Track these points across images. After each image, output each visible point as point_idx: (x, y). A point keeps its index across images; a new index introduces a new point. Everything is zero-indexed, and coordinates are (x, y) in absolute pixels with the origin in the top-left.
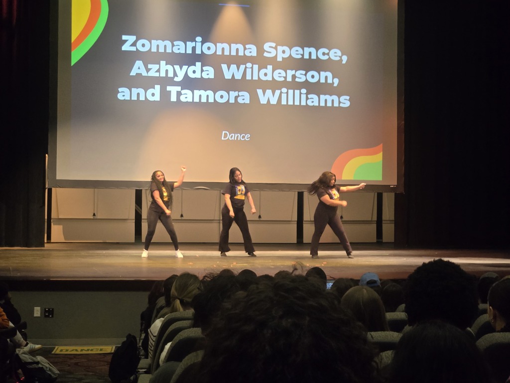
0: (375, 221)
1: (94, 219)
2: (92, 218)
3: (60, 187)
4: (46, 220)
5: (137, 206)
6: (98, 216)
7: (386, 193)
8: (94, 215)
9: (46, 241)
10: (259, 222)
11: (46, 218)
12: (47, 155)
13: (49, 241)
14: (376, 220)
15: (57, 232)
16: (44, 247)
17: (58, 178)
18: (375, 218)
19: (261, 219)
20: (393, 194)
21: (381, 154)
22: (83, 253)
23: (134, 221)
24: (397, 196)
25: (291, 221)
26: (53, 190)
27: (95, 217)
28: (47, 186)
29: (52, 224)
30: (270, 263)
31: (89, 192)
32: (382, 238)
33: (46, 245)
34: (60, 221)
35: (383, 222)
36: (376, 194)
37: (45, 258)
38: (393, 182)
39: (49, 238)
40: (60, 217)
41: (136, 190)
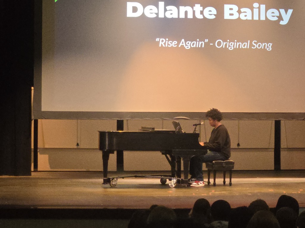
1: (78, 148)
3: (46, 119)
4: (33, 150)
6: (81, 146)
8: (78, 145)
9: (32, 169)
10: (239, 150)
11: (32, 147)
12: (32, 88)
13: (36, 170)
15: (43, 161)
16: (31, 175)
17: (43, 109)
19: (240, 147)
22: (68, 181)
25: (269, 149)
26: (39, 121)
27: (79, 147)
28: (33, 117)
29: (39, 153)
30: (248, 191)
31: (72, 122)
33: (33, 174)
34: (46, 150)
37: (31, 186)
39: (36, 166)
40: (45, 147)
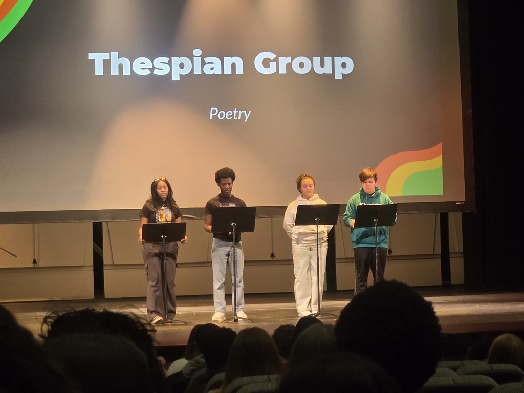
0: (438, 255)
1: (36, 268)
2: (32, 266)
5: (96, 245)
6: (41, 264)
7: (453, 213)
8: (35, 262)
10: (274, 263)
14: (440, 253)
18: (439, 251)
19: (274, 259)
20: (459, 215)
21: (440, 158)
23: (92, 268)
24: (465, 217)
27: (37, 265)
32: (449, 279)
35: (451, 256)
36: (439, 214)
38: (460, 196)
41: (93, 222)
